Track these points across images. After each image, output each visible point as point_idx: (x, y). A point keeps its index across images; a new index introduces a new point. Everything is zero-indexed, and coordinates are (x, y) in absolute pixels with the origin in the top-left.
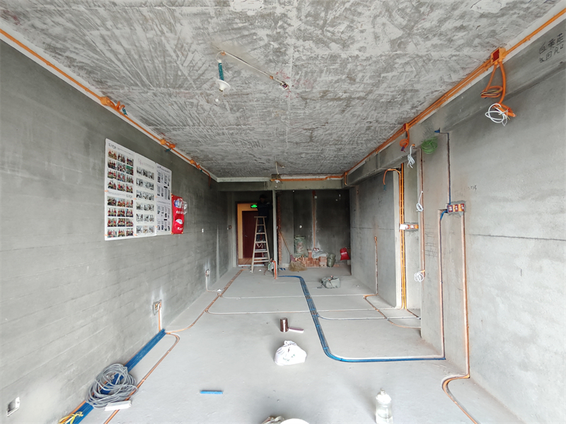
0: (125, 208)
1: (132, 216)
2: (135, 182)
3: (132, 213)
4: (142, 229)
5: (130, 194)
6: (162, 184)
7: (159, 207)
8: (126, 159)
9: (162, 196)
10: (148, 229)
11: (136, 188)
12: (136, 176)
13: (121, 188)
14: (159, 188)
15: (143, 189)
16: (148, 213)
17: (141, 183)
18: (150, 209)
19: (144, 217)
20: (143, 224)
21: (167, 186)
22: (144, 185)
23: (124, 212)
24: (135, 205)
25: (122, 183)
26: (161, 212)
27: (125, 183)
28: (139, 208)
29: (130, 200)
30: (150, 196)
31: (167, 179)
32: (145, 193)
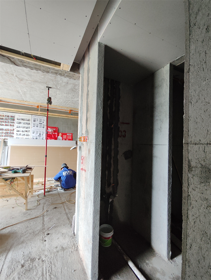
0: (9, 132)
1: (14, 134)
2: (16, 123)
3: (13, 133)
5: (13, 127)
6: (37, 122)
7: (33, 131)
8: (10, 116)
9: (37, 126)
11: (16, 125)
12: (16, 121)
13: (6, 125)
14: (34, 124)
16: (26, 133)
17: (20, 123)
19: (21, 135)
22: (22, 123)
23: (8, 133)
24: (15, 130)
25: (7, 124)
26: (35, 133)
27: (9, 124)
28: (18, 131)
29: (12, 129)
30: (26, 127)
31: (42, 120)
32: (23, 126)
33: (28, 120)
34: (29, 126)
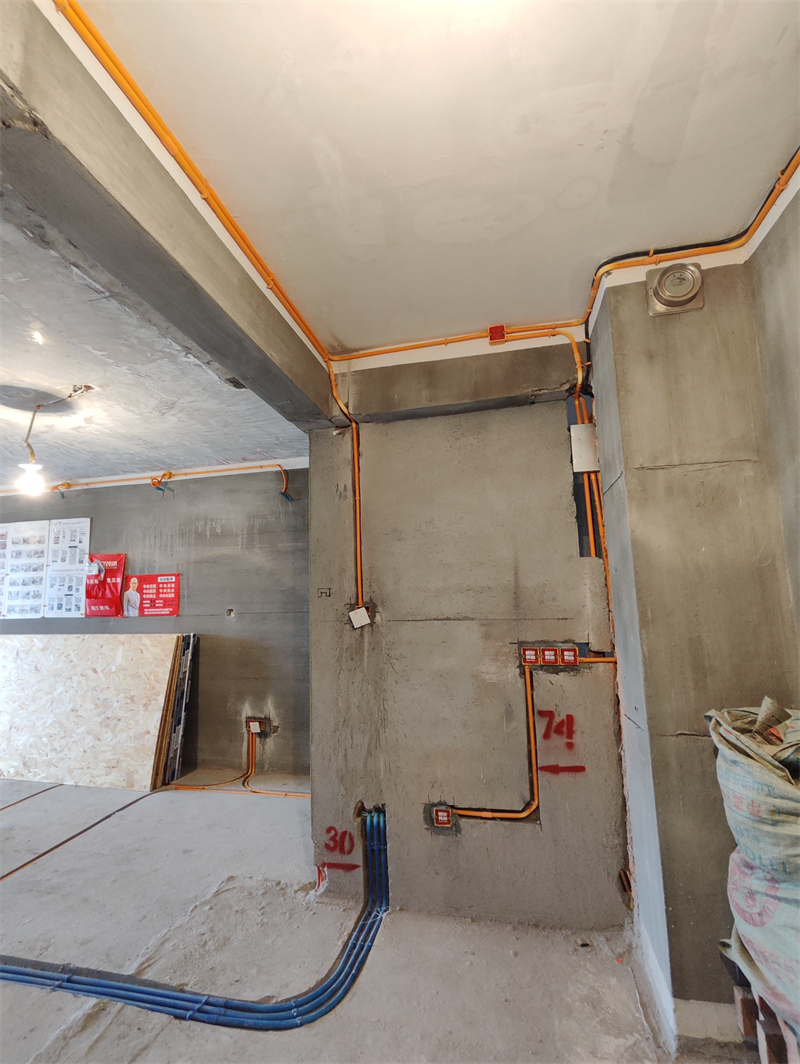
1: (2, 594)
2: (9, 555)
3: (1, 591)
4: (17, 609)
6: (64, 544)
7: (54, 579)
9: (63, 560)
10: (28, 608)
11: (9, 562)
12: (10, 548)
14: (55, 552)
15: (23, 561)
16: (32, 588)
17: (19, 554)
18: (33, 582)
19: (20, 595)
20: (18, 602)
21: (76, 543)
22: (24, 555)
24: (8, 580)
26: (59, 584)
28: (13, 584)
30: (35, 566)
31: (78, 534)
32: (25, 564)
33: (39, 542)
34: (42, 560)
